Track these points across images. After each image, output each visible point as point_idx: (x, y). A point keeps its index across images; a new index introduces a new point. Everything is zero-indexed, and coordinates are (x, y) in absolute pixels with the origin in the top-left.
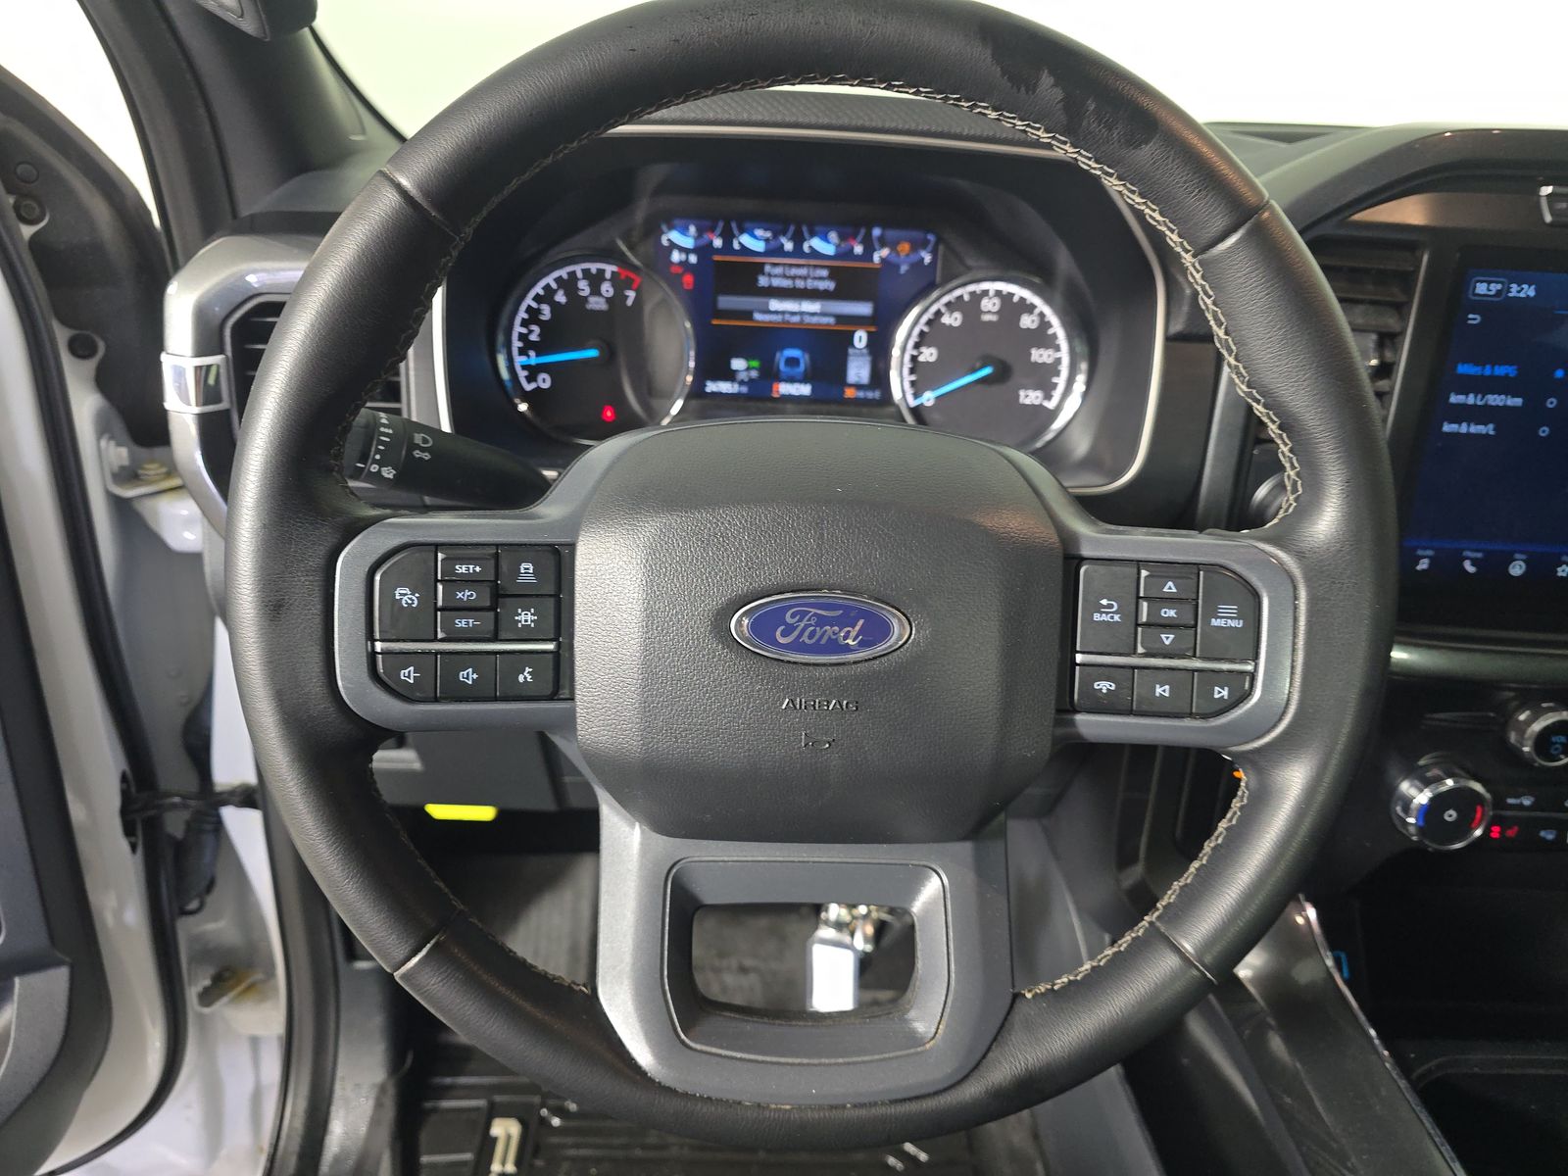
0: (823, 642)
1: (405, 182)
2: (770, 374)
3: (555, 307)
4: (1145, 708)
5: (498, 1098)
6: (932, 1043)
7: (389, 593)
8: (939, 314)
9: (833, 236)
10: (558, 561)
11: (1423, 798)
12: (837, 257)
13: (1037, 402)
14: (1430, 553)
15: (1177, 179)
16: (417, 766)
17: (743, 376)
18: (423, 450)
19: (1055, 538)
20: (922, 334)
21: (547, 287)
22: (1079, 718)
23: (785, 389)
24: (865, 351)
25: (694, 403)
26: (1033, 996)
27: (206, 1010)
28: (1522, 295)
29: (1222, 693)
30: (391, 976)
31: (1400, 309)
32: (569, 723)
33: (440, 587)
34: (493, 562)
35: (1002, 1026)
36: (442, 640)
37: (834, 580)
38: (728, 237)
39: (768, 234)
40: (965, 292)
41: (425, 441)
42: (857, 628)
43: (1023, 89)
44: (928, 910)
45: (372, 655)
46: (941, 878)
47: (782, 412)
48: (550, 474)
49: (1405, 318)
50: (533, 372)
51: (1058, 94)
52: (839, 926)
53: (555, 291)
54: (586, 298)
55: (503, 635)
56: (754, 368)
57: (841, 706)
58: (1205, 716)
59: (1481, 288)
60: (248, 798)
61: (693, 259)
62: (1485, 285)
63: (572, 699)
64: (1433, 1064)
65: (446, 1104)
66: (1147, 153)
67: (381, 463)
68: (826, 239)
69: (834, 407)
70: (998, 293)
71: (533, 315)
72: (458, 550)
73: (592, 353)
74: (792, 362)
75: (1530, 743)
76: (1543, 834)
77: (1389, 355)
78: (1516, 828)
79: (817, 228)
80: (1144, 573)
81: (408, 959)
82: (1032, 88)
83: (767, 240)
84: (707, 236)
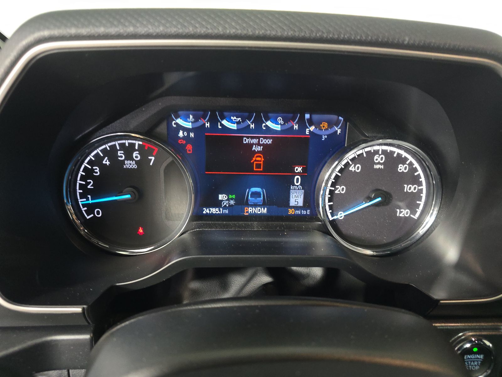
2: (242, 202)
3: (103, 167)
8: (347, 165)
9: (280, 120)
12: (282, 131)
13: (407, 216)
17: (226, 204)
20: (337, 177)
21: (97, 155)
23: (251, 210)
24: (301, 187)
38: (214, 121)
39: (239, 119)
40: (364, 151)
50: (91, 208)
53: (103, 158)
54: (123, 161)
56: (232, 199)
61: (192, 135)
68: (275, 121)
70: (384, 152)
71: (89, 173)
73: (127, 197)
74: (256, 195)
79: (271, 115)
83: (239, 123)
84: (201, 122)
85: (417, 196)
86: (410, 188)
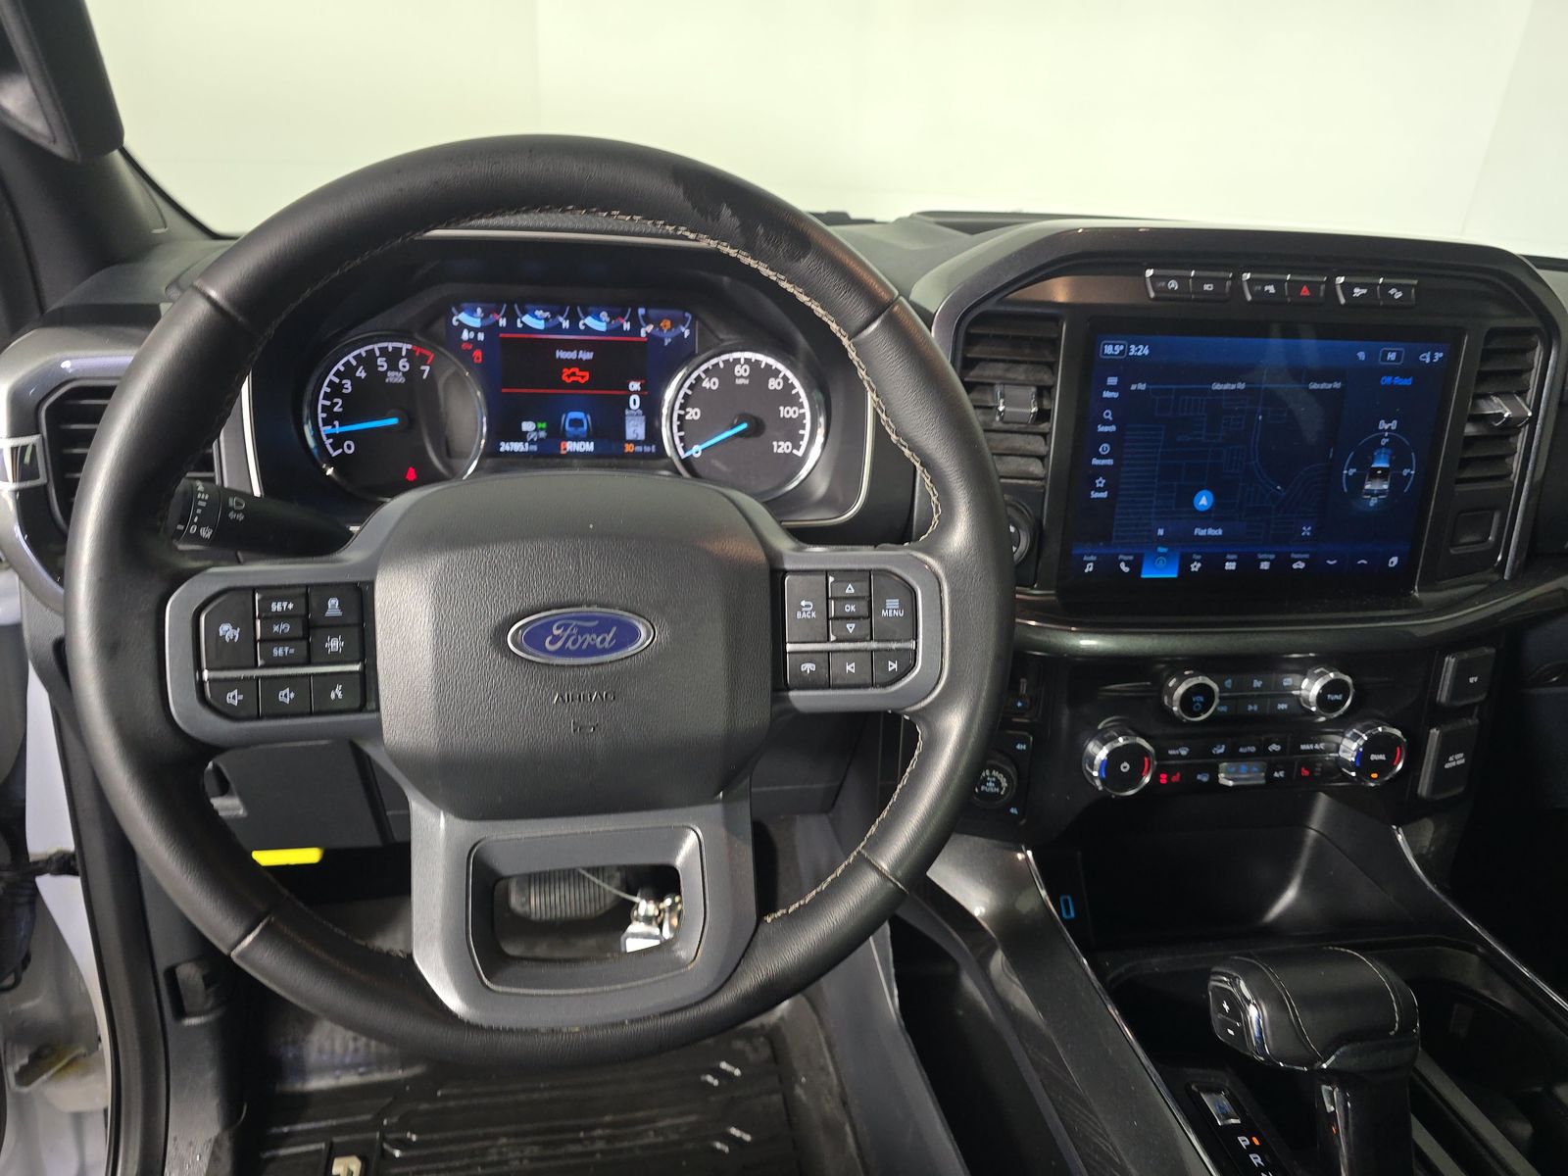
0: (584, 646)
1: (213, 294)
2: (557, 434)
3: (356, 381)
4: (838, 682)
5: (336, 1140)
6: (692, 965)
7: (212, 628)
8: (699, 379)
9: (604, 315)
10: (360, 598)
11: (1102, 754)
12: (608, 332)
13: (788, 451)
14: (1093, 558)
15: (830, 282)
16: (241, 812)
17: (533, 436)
18: (237, 512)
19: (762, 557)
20: (686, 396)
21: (347, 364)
22: (792, 694)
23: (571, 446)
24: (640, 412)
25: (489, 462)
26: (772, 920)
27: (25, 1090)
28: (1139, 353)
29: (893, 666)
30: (229, 957)
31: (1052, 367)
32: (376, 730)
33: (258, 623)
34: (303, 600)
35: (749, 945)
36: (262, 667)
37: (590, 597)
38: (512, 318)
39: (547, 314)
40: (720, 360)
41: (238, 504)
42: (611, 635)
43: (709, 218)
44: (688, 859)
45: (201, 684)
46: (695, 832)
47: (570, 466)
48: (354, 529)
49: (1054, 373)
50: (338, 440)
51: (736, 222)
52: (648, 920)
53: (357, 368)
54: (385, 372)
55: (313, 660)
56: (542, 429)
57: (602, 697)
58: (884, 685)
59: (1109, 349)
60: (63, 865)
61: (481, 336)
62: (1111, 347)
63: (378, 709)
64: (1122, 969)
65: (283, 1152)
66: (806, 264)
67: (200, 525)
68: (597, 318)
69: (615, 461)
70: (748, 361)
71: (336, 390)
72: (273, 592)
73: (393, 421)
74: (576, 423)
75: (1177, 703)
76: (1199, 777)
77: (1046, 403)
78: (1178, 774)
79: (591, 309)
80: (831, 579)
81: (244, 937)
82: (717, 217)
83: (546, 319)
84: (492, 317)
85: (798, 423)
86: (787, 412)
